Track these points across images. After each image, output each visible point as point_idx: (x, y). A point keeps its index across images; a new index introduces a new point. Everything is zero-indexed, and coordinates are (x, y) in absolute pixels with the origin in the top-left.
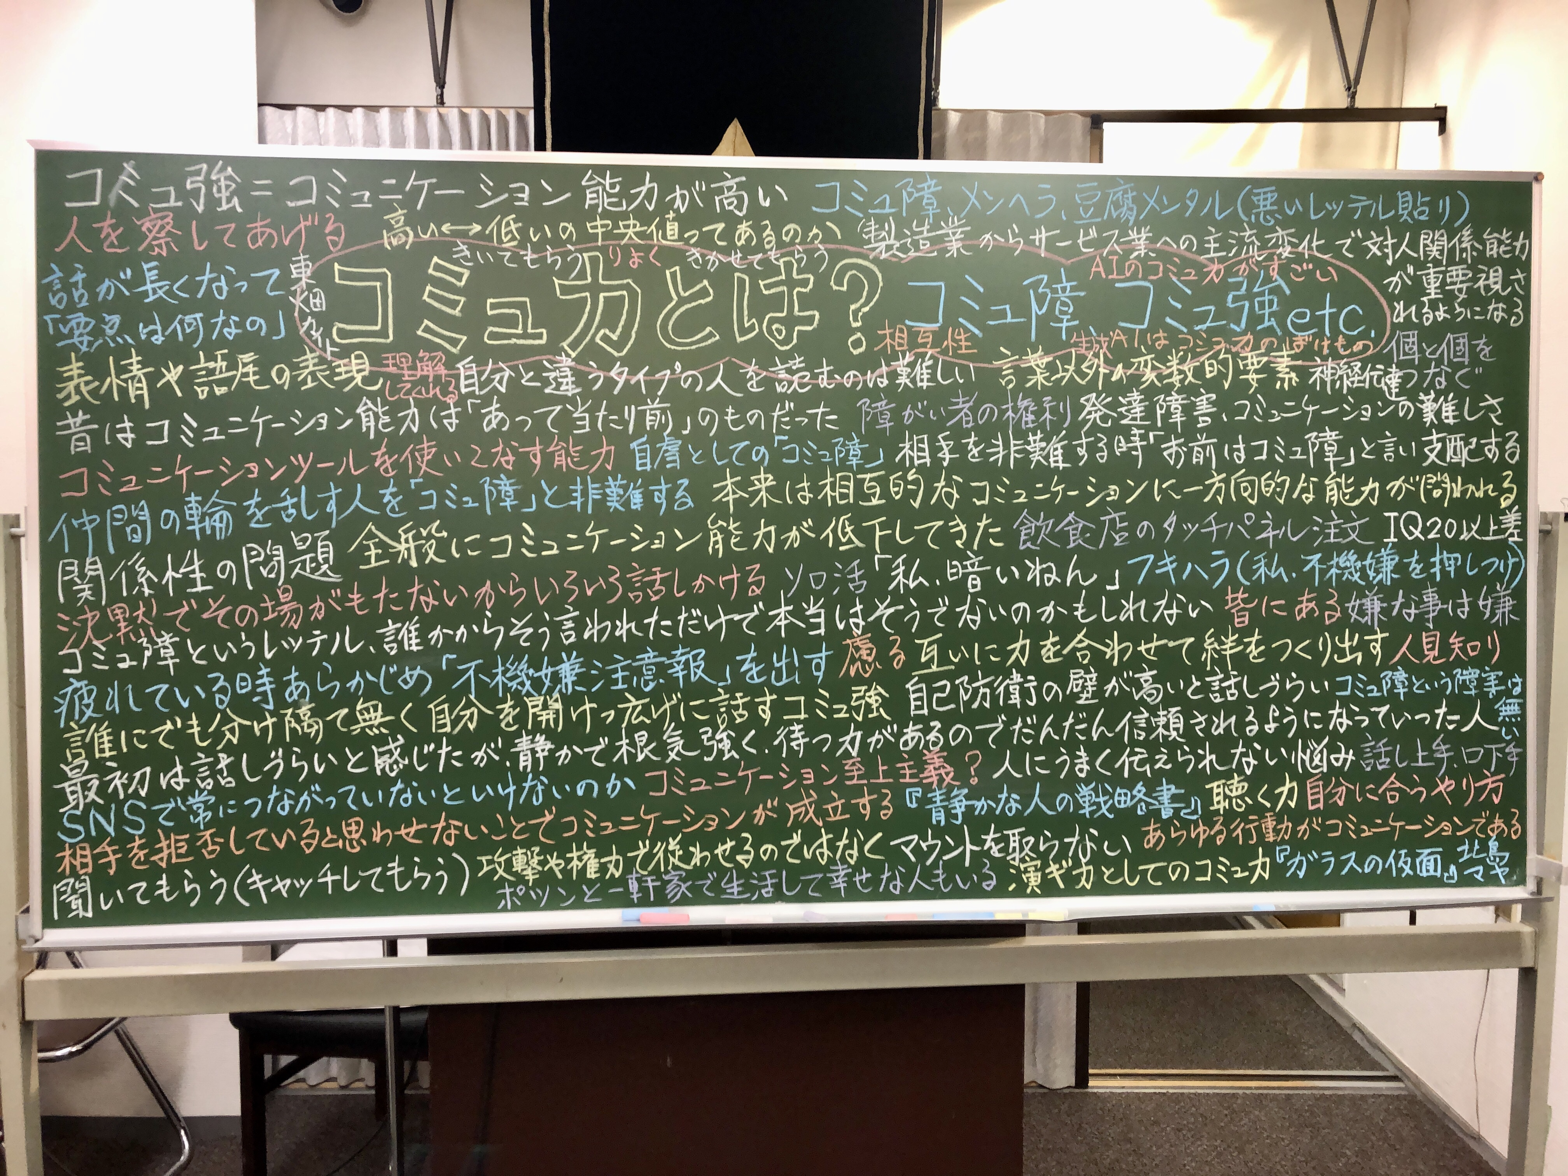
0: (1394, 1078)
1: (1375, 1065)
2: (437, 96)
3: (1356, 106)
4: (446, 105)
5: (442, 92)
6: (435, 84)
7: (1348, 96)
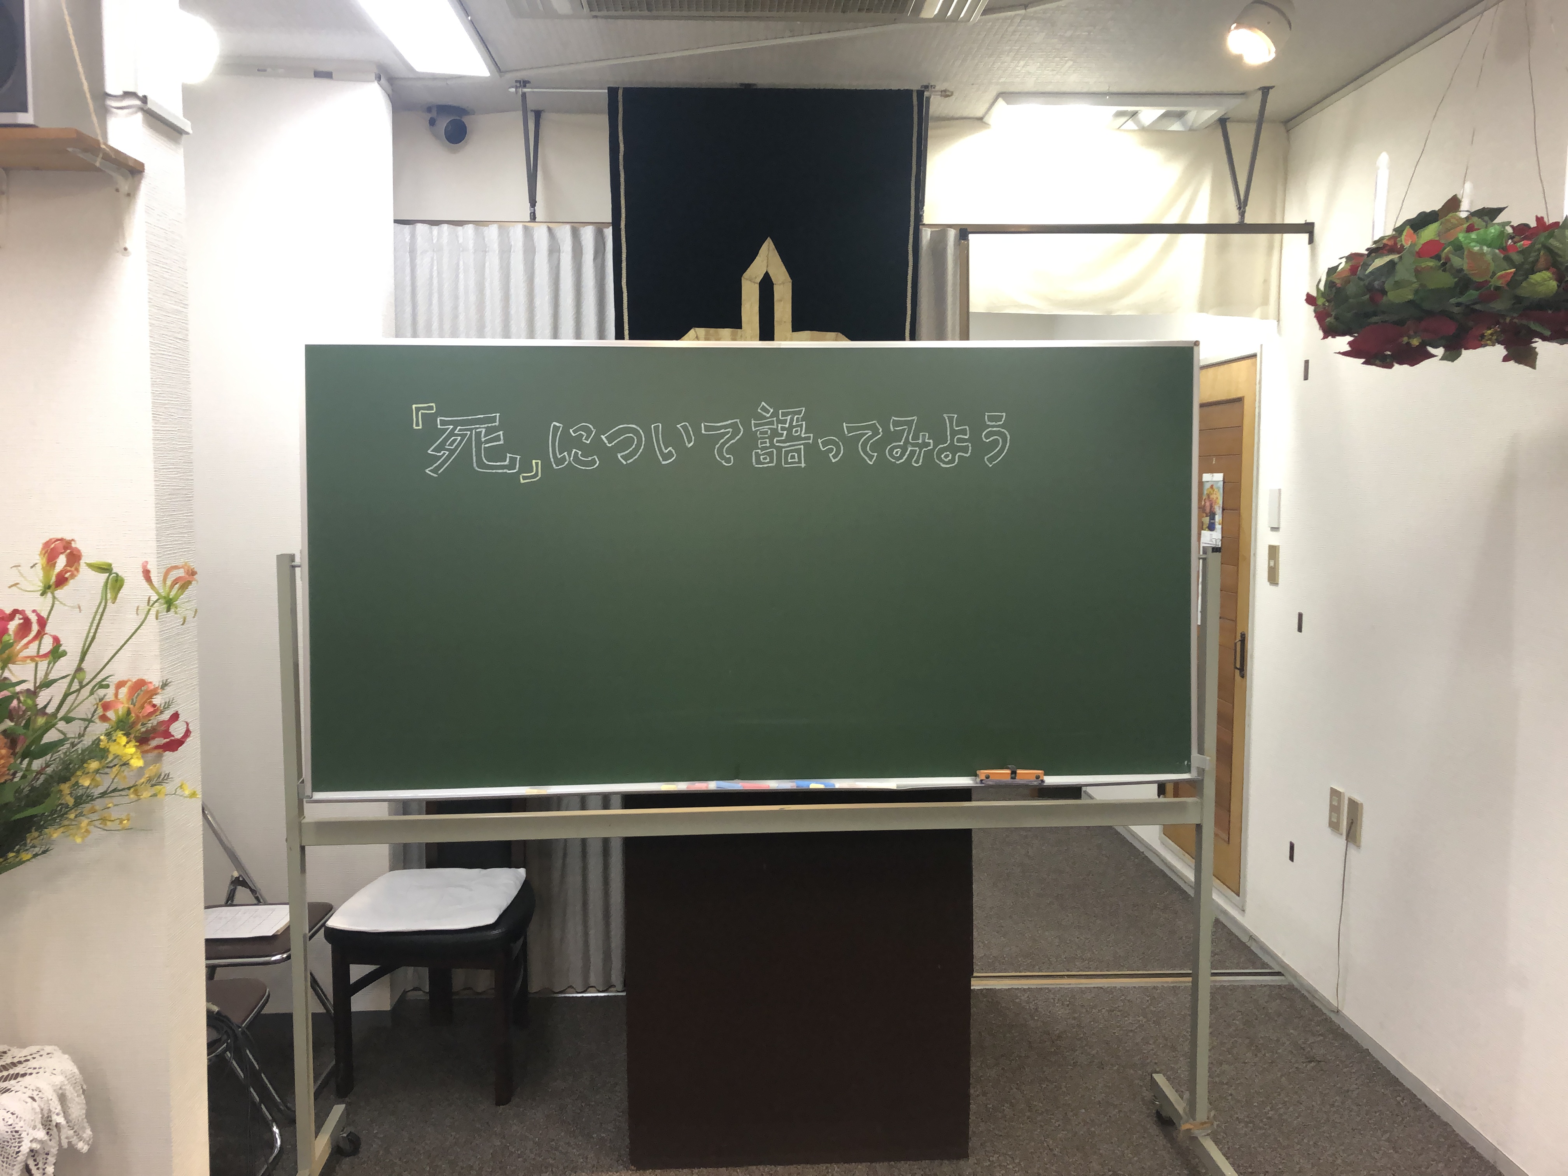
0: (1279, 974)
1: (1265, 965)
2: (531, 213)
3: (1245, 222)
4: (537, 220)
5: (534, 210)
6: (529, 204)
7: (1239, 214)
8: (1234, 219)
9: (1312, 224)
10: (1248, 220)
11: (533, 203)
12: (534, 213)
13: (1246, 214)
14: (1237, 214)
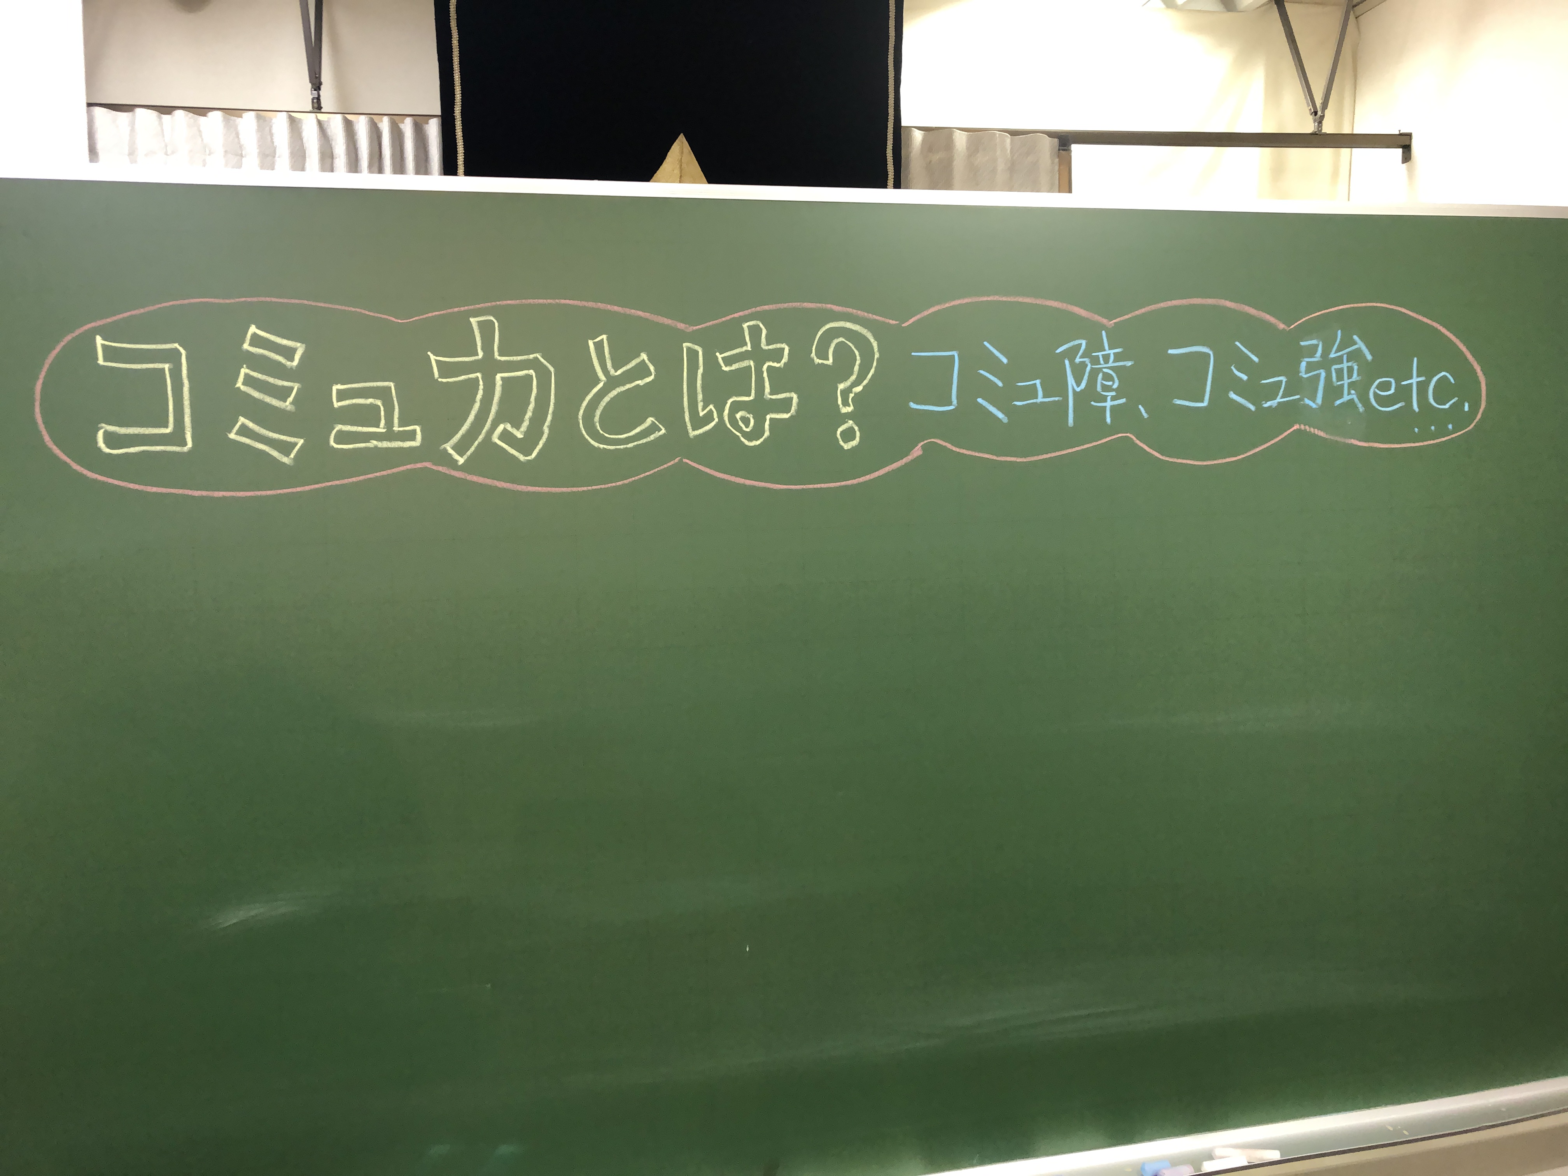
2: (313, 99)
3: (1323, 131)
4: (323, 110)
5: (319, 96)
6: (310, 85)
7: (1315, 121)
8: (1309, 127)
9: (1409, 135)
10: (1328, 128)
11: (317, 84)
12: (318, 99)
13: (1324, 122)
14: (1312, 121)
